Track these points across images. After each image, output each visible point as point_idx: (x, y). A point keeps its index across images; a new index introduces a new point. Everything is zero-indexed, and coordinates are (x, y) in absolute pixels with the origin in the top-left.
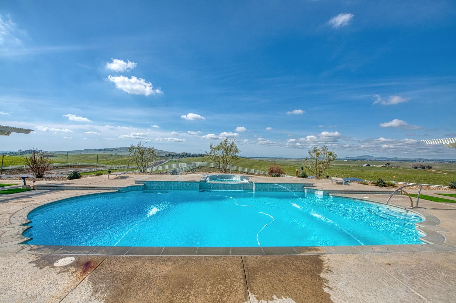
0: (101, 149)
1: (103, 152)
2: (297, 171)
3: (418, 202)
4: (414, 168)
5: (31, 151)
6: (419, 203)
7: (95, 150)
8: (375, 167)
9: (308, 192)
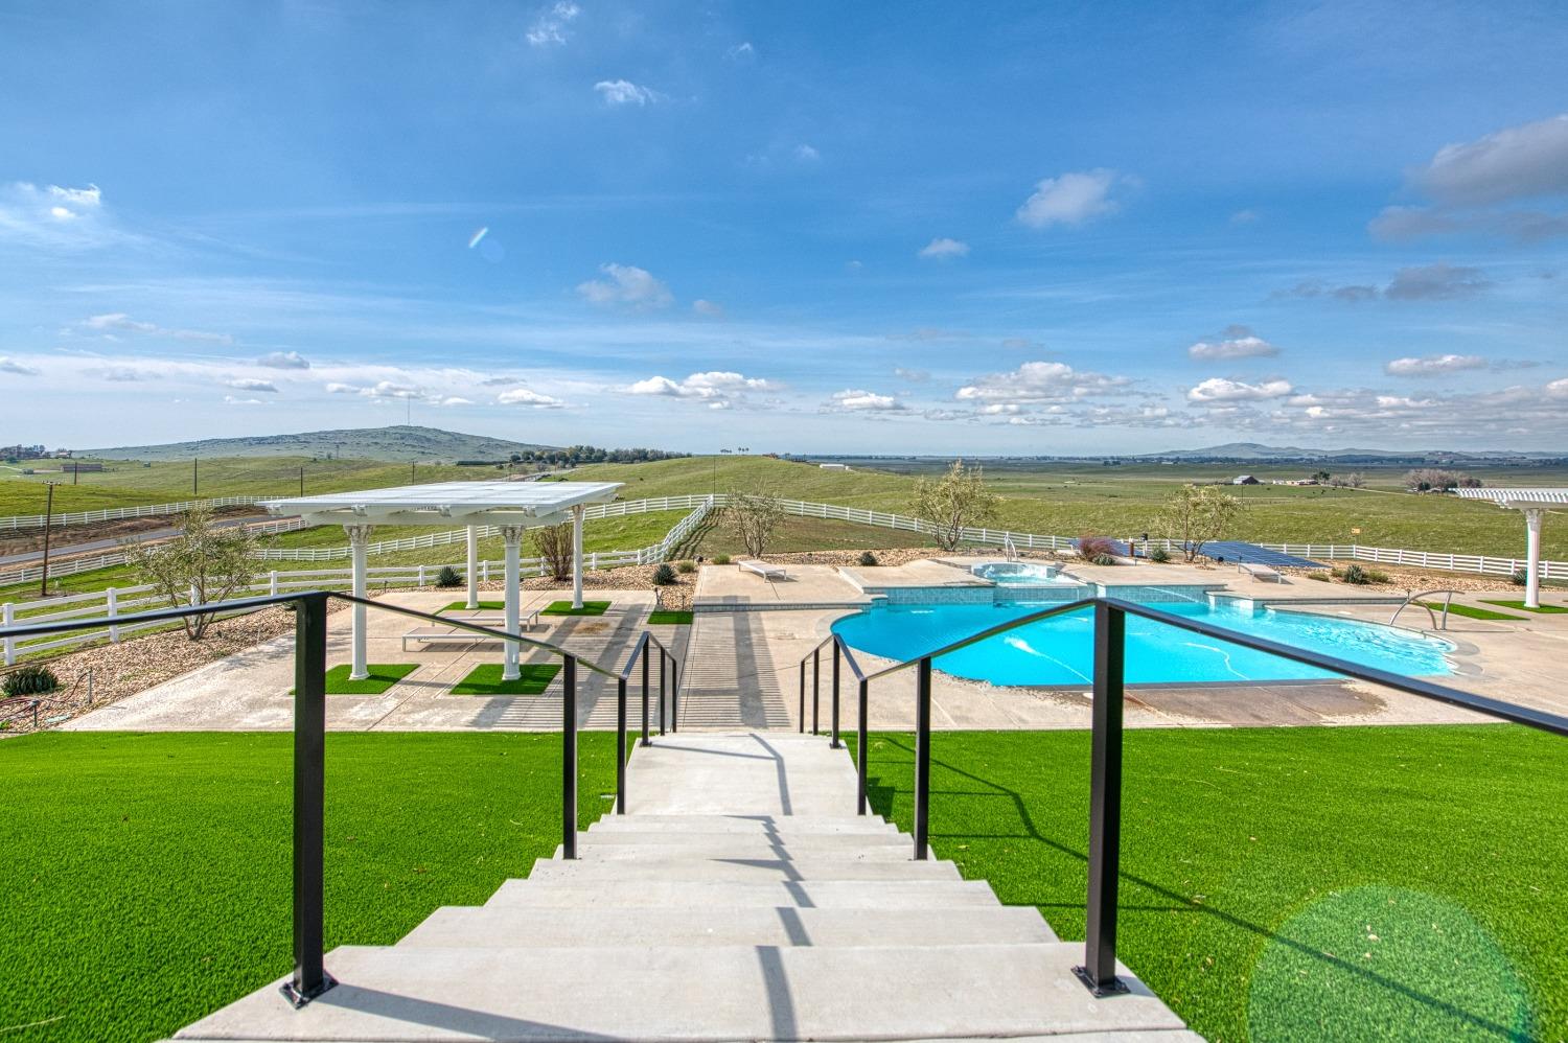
0: (263, 439)
1: (275, 447)
2: (1132, 545)
3: (1444, 620)
4: (1416, 489)
5: (19, 453)
6: (1447, 623)
7: (242, 440)
8: (1278, 486)
9: (1217, 603)
